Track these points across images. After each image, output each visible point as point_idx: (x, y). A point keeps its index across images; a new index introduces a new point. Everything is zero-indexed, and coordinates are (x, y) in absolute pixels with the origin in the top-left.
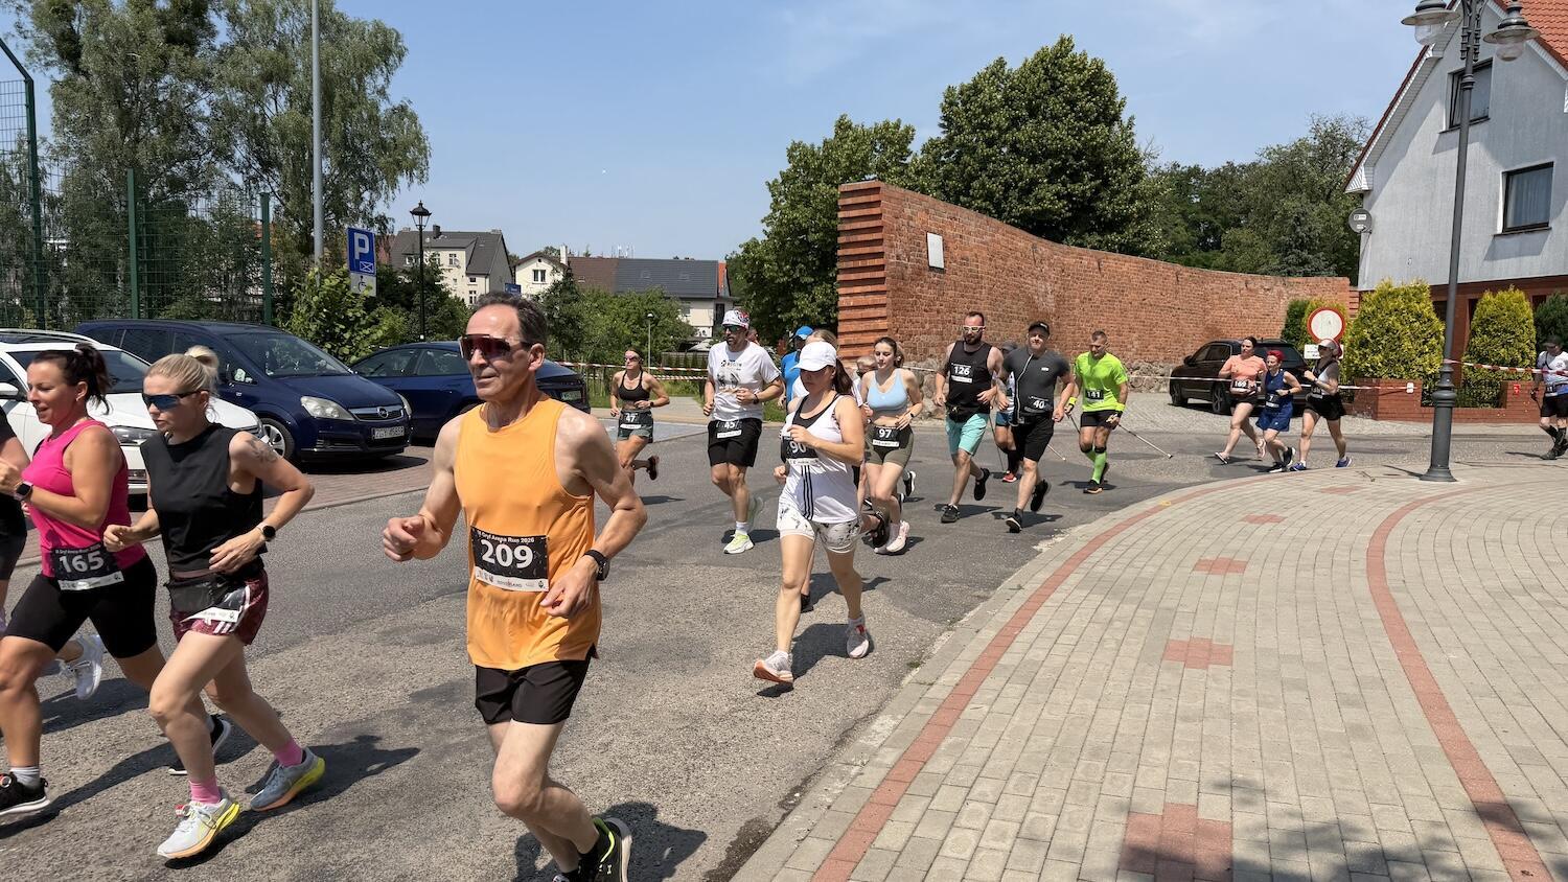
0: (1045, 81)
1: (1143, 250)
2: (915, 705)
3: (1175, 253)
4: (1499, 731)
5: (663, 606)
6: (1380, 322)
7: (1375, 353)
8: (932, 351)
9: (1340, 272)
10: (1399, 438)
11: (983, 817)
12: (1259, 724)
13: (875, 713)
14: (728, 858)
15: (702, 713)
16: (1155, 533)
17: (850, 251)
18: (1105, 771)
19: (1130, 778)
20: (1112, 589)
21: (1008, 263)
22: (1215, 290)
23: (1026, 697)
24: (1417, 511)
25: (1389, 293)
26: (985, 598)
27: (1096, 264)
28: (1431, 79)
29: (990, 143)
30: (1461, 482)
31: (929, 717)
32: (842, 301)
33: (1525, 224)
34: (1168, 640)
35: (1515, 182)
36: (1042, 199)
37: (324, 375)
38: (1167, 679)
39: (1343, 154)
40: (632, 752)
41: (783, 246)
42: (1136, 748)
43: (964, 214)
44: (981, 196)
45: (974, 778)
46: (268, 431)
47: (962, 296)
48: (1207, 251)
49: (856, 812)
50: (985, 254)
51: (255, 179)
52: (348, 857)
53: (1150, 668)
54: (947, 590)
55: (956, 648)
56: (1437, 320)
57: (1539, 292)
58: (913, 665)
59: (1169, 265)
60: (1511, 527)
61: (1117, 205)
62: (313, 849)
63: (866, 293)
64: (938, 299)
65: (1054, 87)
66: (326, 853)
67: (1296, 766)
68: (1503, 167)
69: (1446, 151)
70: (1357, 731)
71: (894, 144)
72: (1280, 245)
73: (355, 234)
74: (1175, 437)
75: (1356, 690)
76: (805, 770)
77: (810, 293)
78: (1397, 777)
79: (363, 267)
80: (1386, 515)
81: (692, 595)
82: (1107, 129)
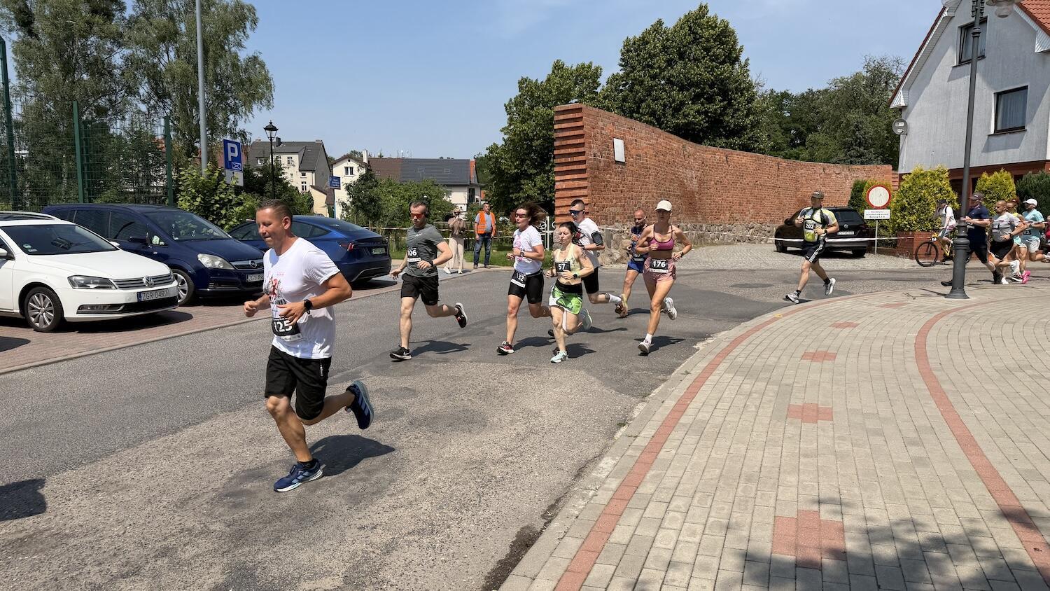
0: (689, 35)
1: (754, 148)
2: (627, 450)
3: (775, 150)
4: (1012, 460)
5: (451, 389)
6: (915, 194)
7: (910, 214)
8: (618, 218)
9: (886, 162)
10: (928, 271)
11: (679, 522)
12: (854, 458)
13: (599, 456)
14: (511, 551)
15: (485, 459)
16: (774, 336)
17: (562, 151)
18: (757, 490)
19: (774, 495)
20: (750, 373)
21: (667, 158)
22: (803, 175)
23: (699, 444)
24: (945, 318)
25: (921, 175)
26: (664, 381)
27: (725, 158)
28: (947, 31)
29: (653, 77)
30: (973, 299)
31: (637, 458)
32: (558, 185)
33: (1010, 126)
34: (789, 405)
35: (1002, 99)
36: (687, 115)
37: (212, 239)
38: (791, 430)
39: (886, 82)
40: (441, 484)
41: (514, 147)
42: (776, 475)
43: (638, 125)
44: (648, 113)
45: (671, 496)
46: (176, 277)
47: (637, 181)
48: (796, 148)
49: (595, 520)
50: (651, 152)
51: (154, 107)
52: (260, 557)
53: (779, 423)
54: (639, 375)
55: (649, 414)
56: (953, 192)
57: (1018, 173)
58: (621, 425)
59: (773, 158)
60: (1008, 328)
61: (738, 119)
62: (236, 552)
63: (574, 180)
64: (621, 183)
65: (695, 39)
66: (245, 555)
67: (882, 484)
68: (995, 89)
69: (960, 77)
70: (918, 461)
71: (588, 79)
72: (845, 143)
73: (228, 143)
74: (781, 273)
75: (915, 435)
76: (556, 494)
77: (533, 181)
78: (948, 490)
79: (234, 166)
80: (924, 321)
81: (470, 382)
82: (731, 67)
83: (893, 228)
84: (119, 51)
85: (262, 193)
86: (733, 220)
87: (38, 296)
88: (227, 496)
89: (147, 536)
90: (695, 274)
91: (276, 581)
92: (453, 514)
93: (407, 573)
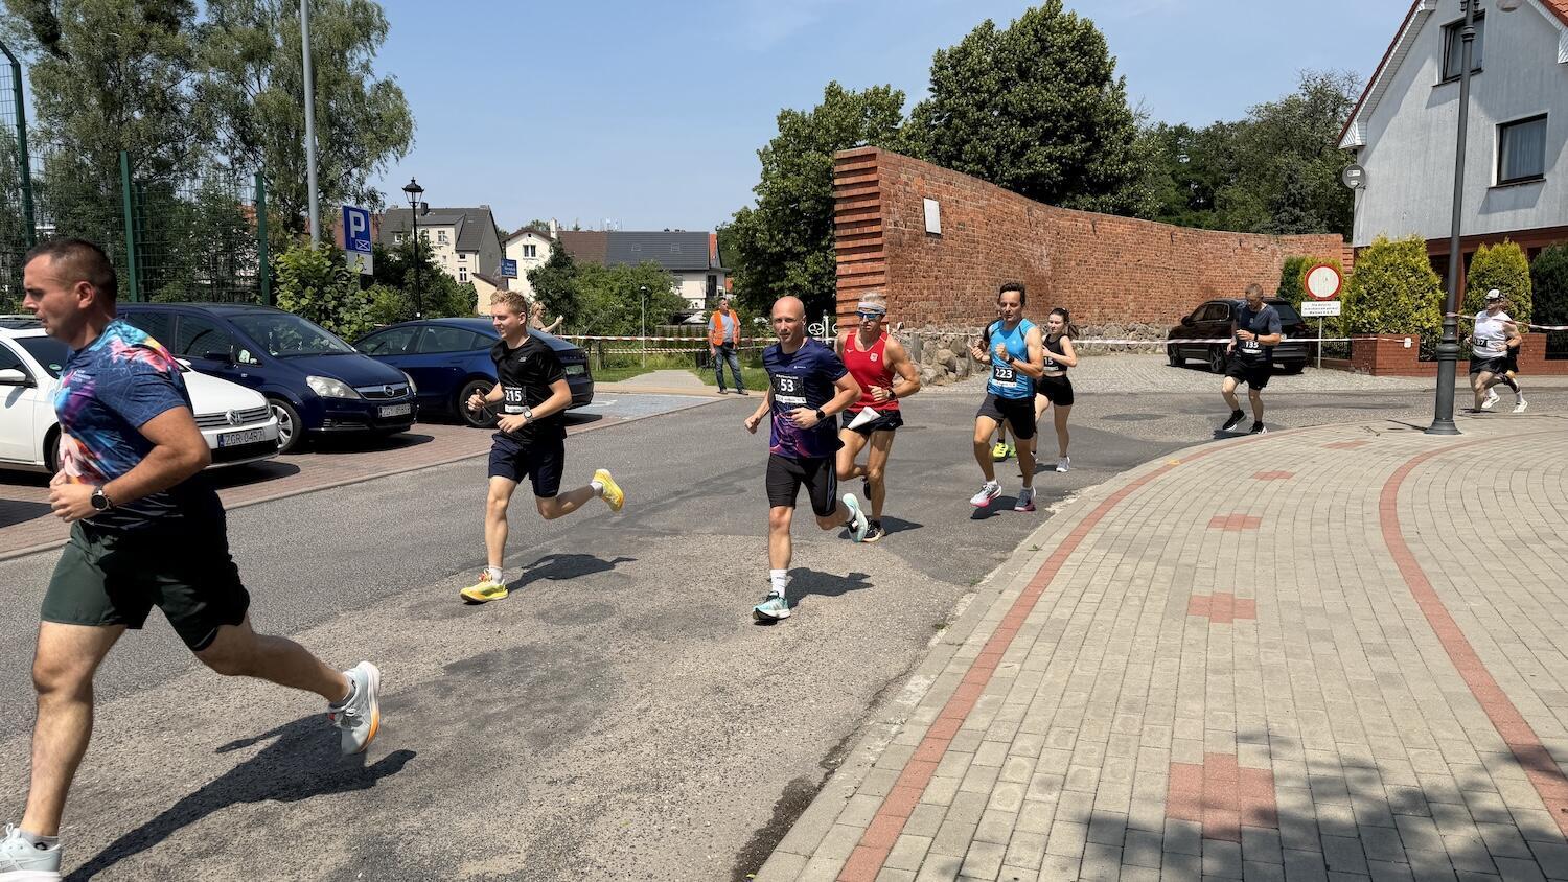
0: (1035, 42)
1: (1137, 211)
2: (947, 665)
3: (1166, 214)
4: (1527, 676)
5: (684, 575)
6: (1377, 277)
7: (1371, 308)
8: (930, 317)
9: (1333, 229)
10: (1397, 393)
11: (1027, 771)
12: (1289, 675)
13: (907, 674)
14: (776, 817)
16: (1166, 492)
17: (847, 219)
18: (1143, 724)
19: (1168, 731)
20: (1131, 548)
21: (1004, 227)
22: (1209, 250)
23: (1057, 654)
24: (1425, 464)
25: (1386, 249)
26: (1002, 560)
27: (1091, 226)
28: (1423, 32)
29: (981, 106)
30: (1466, 434)
31: (962, 676)
32: (841, 270)
33: (1519, 176)
34: (1191, 596)
35: (1509, 134)
36: (1033, 163)
37: (327, 355)
38: (1193, 633)
39: (1333, 110)
40: (670, 717)
41: (774, 214)
42: (1171, 701)
43: (961, 179)
44: (973, 160)
45: (1013, 733)
46: (275, 411)
47: (960, 261)
48: (1197, 211)
49: (901, 769)
50: (981, 217)
51: (240, 160)
52: (402, 826)
53: (1176, 623)
54: (964, 552)
55: (980, 610)
56: (1434, 274)
57: (1535, 244)
58: (938, 627)
59: (1164, 226)
60: (1520, 478)
61: (1112, 166)
62: (367, 820)
63: (864, 261)
64: (936, 265)
65: (1044, 48)
66: (380, 822)
67: (1330, 714)
68: (1499, 120)
69: (1445, 102)
70: (1386, 679)
71: (884, 110)
72: (1271, 202)
73: (351, 212)
74: (1177, 397)
75: (1381, 640)
76: (843, 731)
77: (802, 263)
78: (1430, 722)
79: (359, 245)
80: (1394, 468)
81: (713, 564)
82: (1096, 90)
83: (1345, 328)
84: (186, 76)
85: (400, 285)
86: (1104, 318)
91: (427, 862)
92: (688, 761)
93: (619, 848)
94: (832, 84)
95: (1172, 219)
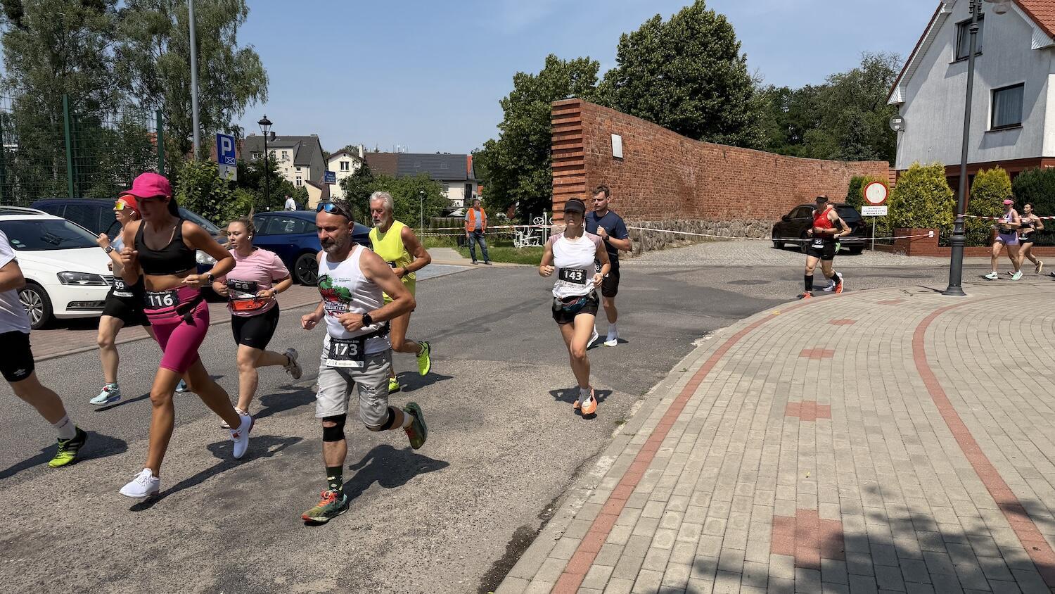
0: (687, 30)
1: (752, 145)
2: (624, 449)
3: (773, 147)
4: (1010, 457)
6: (912, 190)
7: (908, 211)
9: (882, 158)
10: (924, 268)
11: (677, 521)
12: (853, 456)
13: (597, 455)
14: (508, 552)
15: (481, 458)
16: (771, 333)
17: (560, 147)
18: (755, 489)
19: (772, 494)
20: (747, 369)
21: (665, 154)
22: (801, 171)
23: (698, 442)
24: (942, 315)
25: (918, 171)
26: (662, 378)
27: (722, 154)
28: (943, 28)
29: (652, 72)
30: (969, 296)
31: (634, 457)
32: (556, 181)
33: (1006, 123)
34: (787, 402)
35: (999, 96)
36: (685, 111)
38: (789, 428)
39: (883, 79)
41: (512, 143)
42: (774, 474)
43: (636, 121)
44: (645, 109)
45: (668, 495)
47: (635, 177)
48: (793, 145)
49: (593, 520)
50: (649, 147)
51: (147, 101)
52: (252, 559)
53: (777, 421)
54: (637, 372)
55: (647, 412)
56: (949, 189)
57: (1015, 169)
58: (619, 423)
59: (771, 154)
60: (1005, 325)
61: (735, 115)
62: (227, 554)
63: (571, 175)
64: (619, 179)
65: (693, 34)
66: (236, 557)
67: (880, 483)
68: (992, 86)
69: (957, 74)
70: (917, 459)
71: (586, 74)
72: (842, 140)
73: (222, 138)
74: (779, 269)
75: (914, 433)
76: (554, 493)
77: (530, 176)
78: (946, 489)
79: (227, 161)
80: (922, 318)
81: (467, 380)
82: (728, 63)
83: (890, 224)
84: (110, 43)
85: (256, 188)
86: (730, 216)
87: (27, 293)
88: (218, 496)
89: (136, 538)
90: (693, 271)
91: (268, 584)
92: (448, 515)
93: (401, 575)
94: (550, 56)
95: (777, 150)
